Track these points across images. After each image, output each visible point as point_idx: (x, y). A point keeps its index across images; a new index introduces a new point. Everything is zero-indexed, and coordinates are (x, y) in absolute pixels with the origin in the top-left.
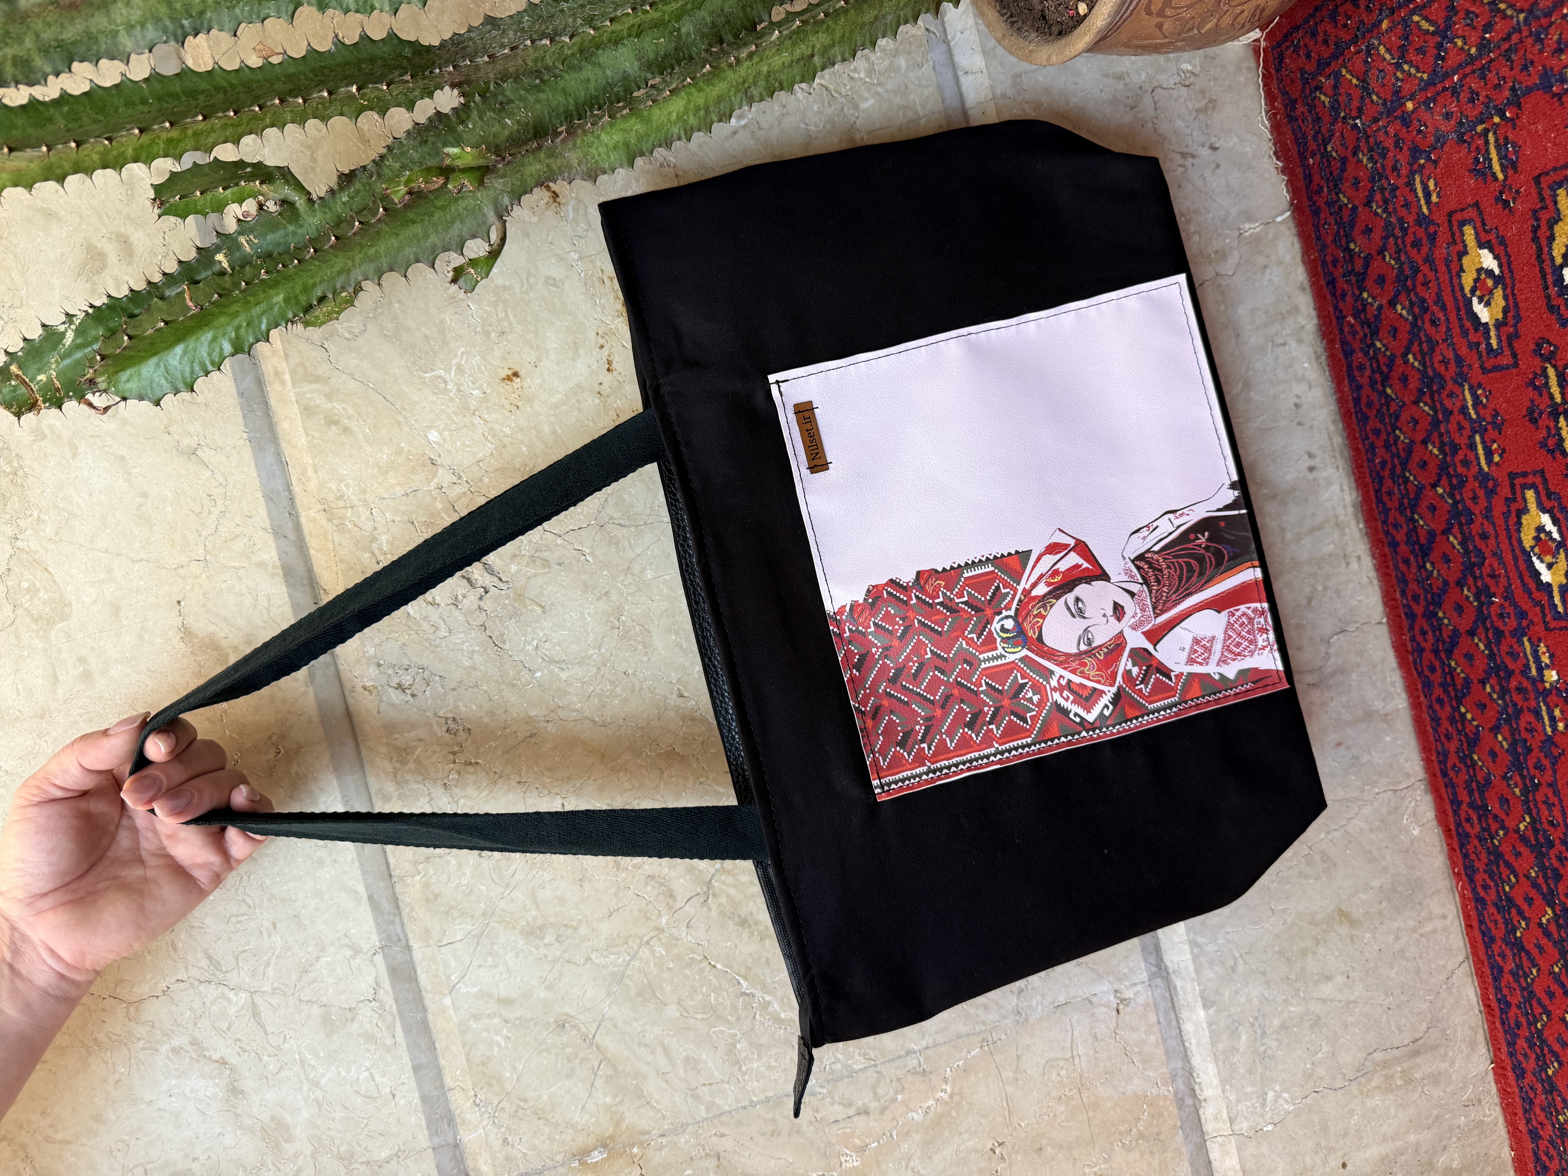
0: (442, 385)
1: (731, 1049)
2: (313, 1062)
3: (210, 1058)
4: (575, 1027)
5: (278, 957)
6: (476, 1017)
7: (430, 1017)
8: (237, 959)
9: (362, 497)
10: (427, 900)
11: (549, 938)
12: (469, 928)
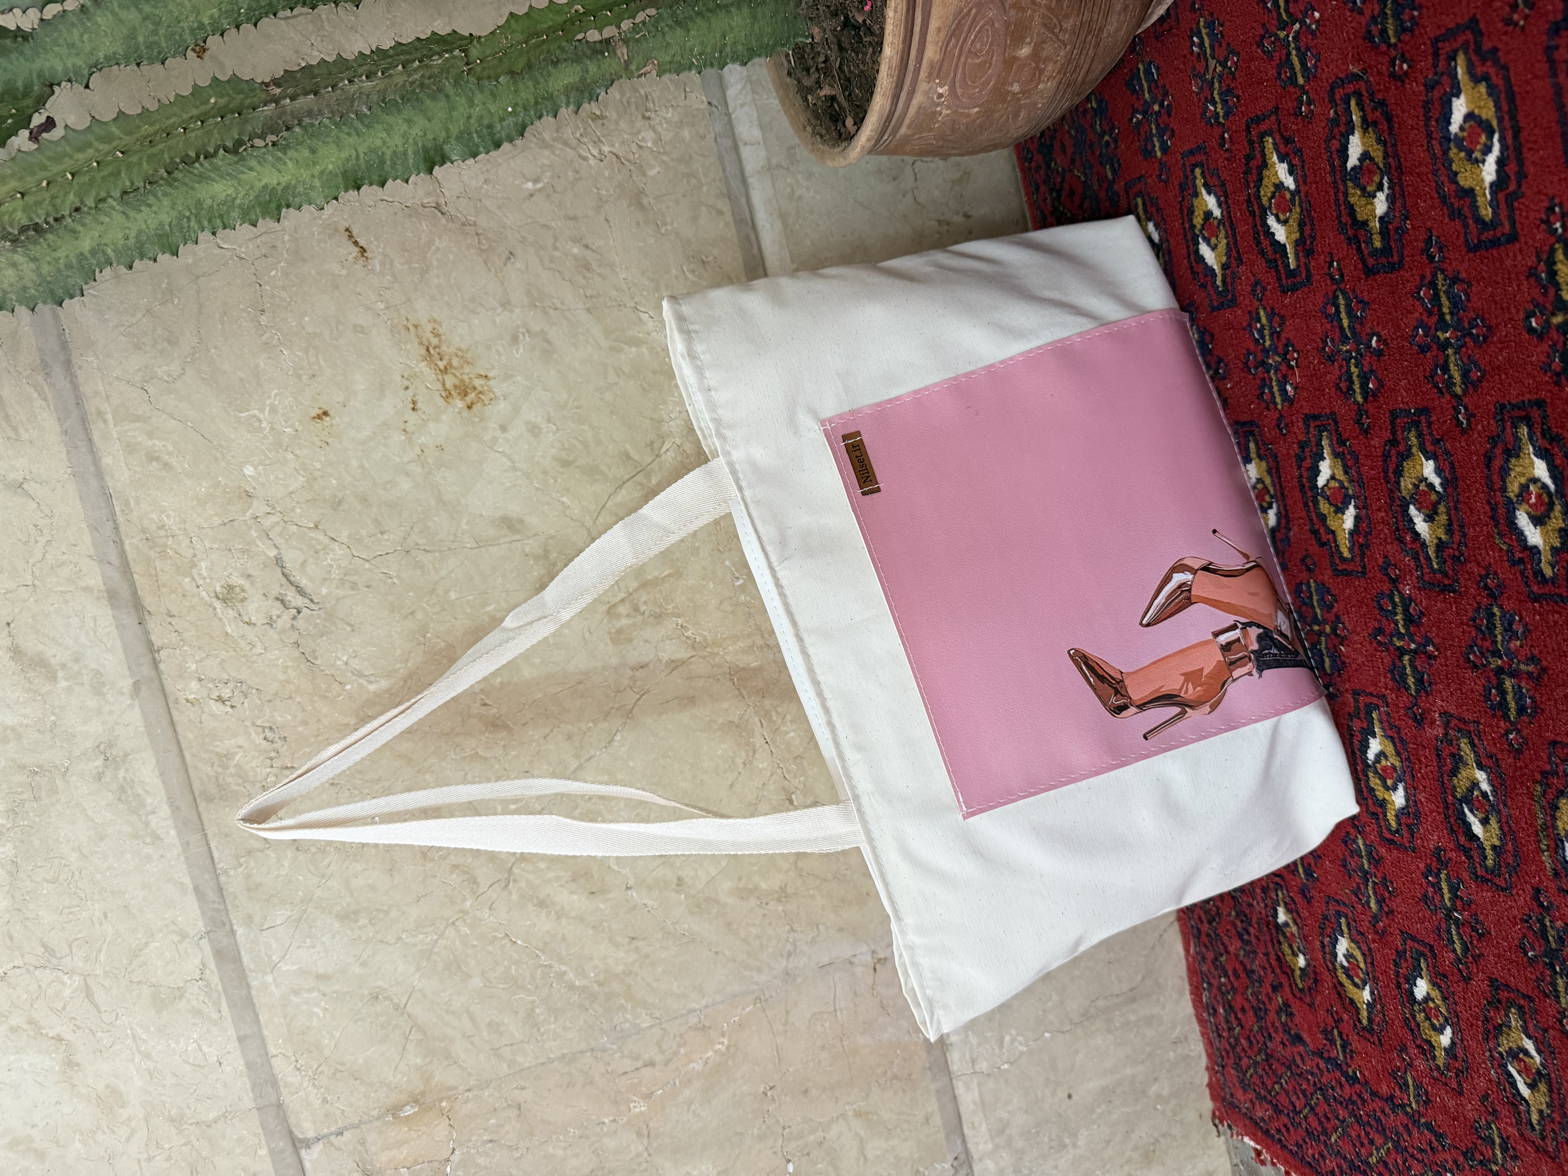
0: (257, 424)
1: (530, 1014)
2: (144, 1037)
3: (46, 1035)
4: (386, 998)
5: (109, 944)
6: (296, 992)
7: (254, 993)
8: (70, 947)
9: (182, 526)
10: (249, 890)
11: (363, 922)
12: (289, 913)
